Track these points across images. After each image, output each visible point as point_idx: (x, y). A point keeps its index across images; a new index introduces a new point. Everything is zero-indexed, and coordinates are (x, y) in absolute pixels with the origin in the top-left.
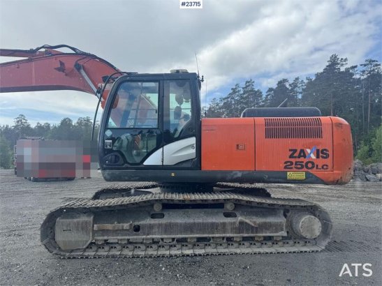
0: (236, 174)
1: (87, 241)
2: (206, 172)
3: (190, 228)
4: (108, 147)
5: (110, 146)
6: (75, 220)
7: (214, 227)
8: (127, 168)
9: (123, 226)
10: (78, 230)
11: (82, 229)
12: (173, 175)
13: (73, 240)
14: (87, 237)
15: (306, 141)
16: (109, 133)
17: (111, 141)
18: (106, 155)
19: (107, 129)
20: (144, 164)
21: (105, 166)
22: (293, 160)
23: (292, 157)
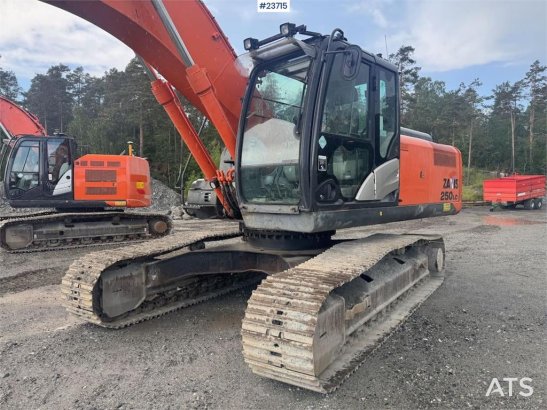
0: (420, 209)
2: (405, 208)
4: (323, 169)
5: (324, 166)
8: (339, 207)
10: (332, 328)
11: (336, 324)
12: (381, 213)
13: (329, 349)
14: (340, 336)
15: (450, 170)
16: (323, 143)
17: (324, 158)
18: (319, 183)
19: (320, 135)
20: (357, 198)
21: (318, 204)
22: (445, 190)
23: (444, 187)
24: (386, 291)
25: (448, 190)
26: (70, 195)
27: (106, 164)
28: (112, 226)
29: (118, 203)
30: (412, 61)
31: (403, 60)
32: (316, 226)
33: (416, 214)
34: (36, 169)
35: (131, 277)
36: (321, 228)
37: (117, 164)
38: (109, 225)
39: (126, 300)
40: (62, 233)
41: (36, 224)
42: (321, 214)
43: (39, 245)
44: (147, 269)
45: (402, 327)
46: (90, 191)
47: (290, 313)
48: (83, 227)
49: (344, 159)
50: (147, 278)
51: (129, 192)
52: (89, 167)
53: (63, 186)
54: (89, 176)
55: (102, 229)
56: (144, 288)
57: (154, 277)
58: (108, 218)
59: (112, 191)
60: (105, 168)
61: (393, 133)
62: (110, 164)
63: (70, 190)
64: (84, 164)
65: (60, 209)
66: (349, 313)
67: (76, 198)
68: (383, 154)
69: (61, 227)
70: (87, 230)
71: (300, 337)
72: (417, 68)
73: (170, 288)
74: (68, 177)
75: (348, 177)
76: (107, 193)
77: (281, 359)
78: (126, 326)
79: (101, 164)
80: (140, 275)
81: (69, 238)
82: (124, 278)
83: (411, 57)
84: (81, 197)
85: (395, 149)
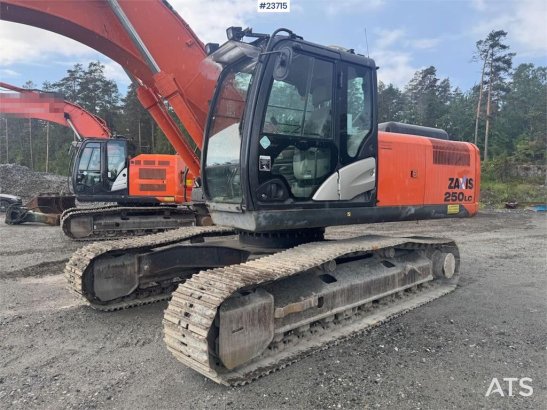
0: (410, 210)
1: (265, 342)
3: (368, 289)
4: (265, 169)
5: (268, 166)
6: (249, 307)
7: (386, 283)
8: (289, 207)
9: (310, 302)
10: (253, 325)
11: (259, 321)
12: (349, 214)
13: (247, 344)
14: (267, 333)
15: (460, 168)
16: (265, 143)
17: (269, 158)
18: (260, 183)
19: (262, 135)
20: (314, 198)
21: (259, 203)
22: (450, 191)
23: (450, 187)
24: (350, 293)
25: (456, 190)
26: (126, 191)
27: (157, 163)
28: (163, 220)
29: (166, 199)
30: (504, 47)
31: (492, 46)
32: (258, 225)
33: (403, 215)
34: (97, 168)
35: (123, 266)
36: (265, 227)
37: (166, 163)
38: (160, 219)
39: (119, 286)
40: (117, 225)
41: (97, 216)
42: (263, 214)
43: (98, 235)
44: (140, 259)
45: (369, 332)
46: (143, 187)
47: (198, 307)
48: (136, 220)
49: (303, 159)
50: (139, 268)
51: (177, 189)
52: (143, 166)
53: (119, 184)
54: (143, 174)
55: (153, 222)
56: (137, 277)
57: (146, 267)
58: (160, 213)
59: (162, 188)
60: (156, 166)
61: (367, 132)
62: (160, 163)
63: (126, 186)
64: (138, 162)
65: (121, 203)
66: (280, 312)
67: (131, 193)
68: (352, 153)
69: (118, 220)
70: (140, 223)
71: (199, 329)
72: (510, 54)
73: (164, 278)
74: (124, 175)
75: (306, 177)
76: (158, 190)
77: (187, 348)
78: (115, 310)
79: (153, 163)
80: (133, 264)
81: (124, 230)
82: (116, 266)
83: (502, 43)
84: (135, 193)
85: (370, 148)
